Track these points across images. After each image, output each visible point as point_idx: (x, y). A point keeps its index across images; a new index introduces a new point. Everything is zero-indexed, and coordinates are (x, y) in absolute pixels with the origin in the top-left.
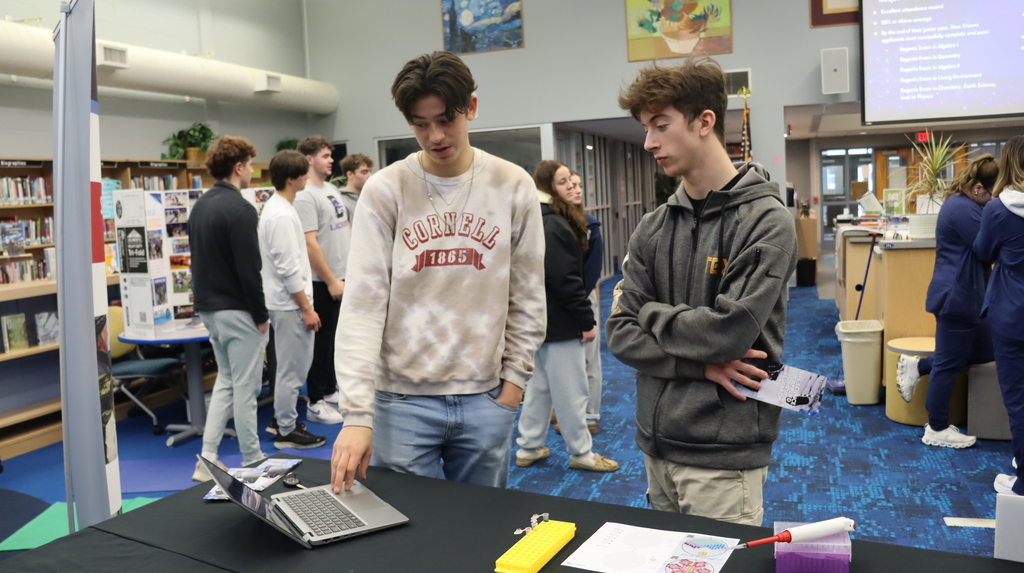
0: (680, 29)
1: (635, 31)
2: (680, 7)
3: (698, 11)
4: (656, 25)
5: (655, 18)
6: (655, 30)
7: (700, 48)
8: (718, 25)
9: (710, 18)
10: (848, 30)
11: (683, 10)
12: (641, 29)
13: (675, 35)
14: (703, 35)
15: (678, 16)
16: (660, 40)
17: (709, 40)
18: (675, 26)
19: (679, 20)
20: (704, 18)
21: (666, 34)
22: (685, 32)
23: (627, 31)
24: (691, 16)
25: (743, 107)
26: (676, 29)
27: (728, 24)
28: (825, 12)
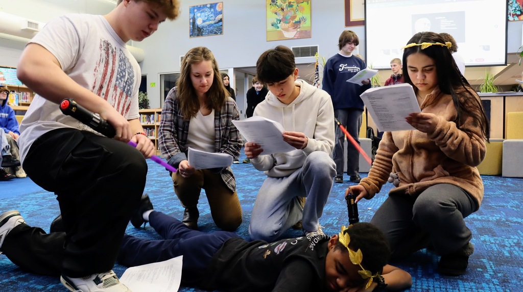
0: (289, 27)
1: (270, 28)
2: (289, 18)
3: (297, 19)
4: (279, 25)
5: (278, 22)
6: (278, 28)
7: (297, 36)
8: (305, 26)
9: (302, 22)
10: (362, 28)
11: (290, 19)
12: (272, 27)
13: (287, 30)
14: (298, 30)
15: (288, 21)
16: (280, 32)
17: (301, 32)
18: (287, 25)
19: (289, 23)
20: (299, 22)
21: (283, 29)
22: (291, 29)
23: (267, 28)
24: (294, 22)
25: (316, 62)
26: (287, 27)
27: (310, 25)
28: (351, 21)
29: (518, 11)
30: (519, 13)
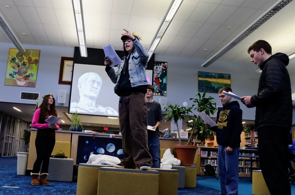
0: (21, 78)
1: (8, 77)
2: (22, 72)
3: (27, 74)
4: (14, 76)
5: (15, 74)
6: (14, 77)
7: (26, 85)
8: (32, 79)
10: (69, 86)
11: (23, 73)
12: (10, 76)
13: (19, 80)
14: (27, 81)
15: (21, 74)
16: (15, 80)
17: (29, 83)
18: (20, 77)
19: (21, 76)
20: (29, 76)
21: (17, 79)
22: (23, 79)
23: (6, 76)
24: (25, 75)
25: (37, 104)
26: (20, 78)
27: (35, 79)
28: (63, 80)
29: (158, 90)
30: (158, 91)
